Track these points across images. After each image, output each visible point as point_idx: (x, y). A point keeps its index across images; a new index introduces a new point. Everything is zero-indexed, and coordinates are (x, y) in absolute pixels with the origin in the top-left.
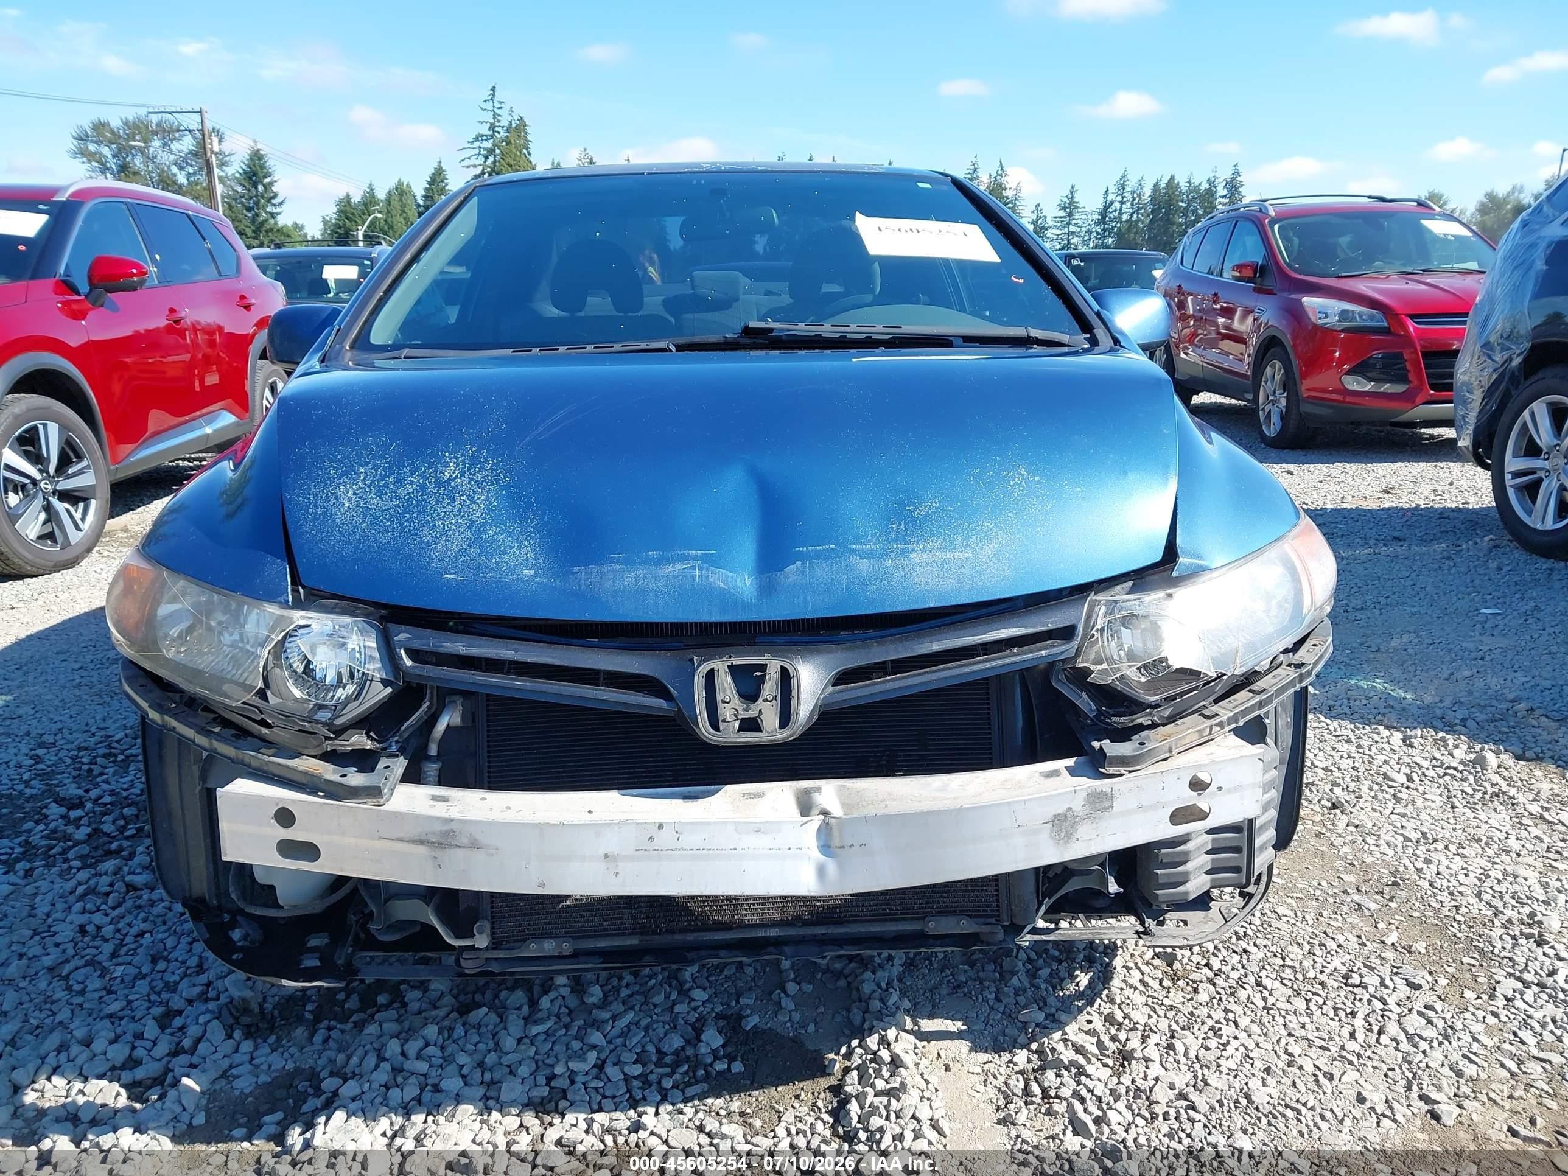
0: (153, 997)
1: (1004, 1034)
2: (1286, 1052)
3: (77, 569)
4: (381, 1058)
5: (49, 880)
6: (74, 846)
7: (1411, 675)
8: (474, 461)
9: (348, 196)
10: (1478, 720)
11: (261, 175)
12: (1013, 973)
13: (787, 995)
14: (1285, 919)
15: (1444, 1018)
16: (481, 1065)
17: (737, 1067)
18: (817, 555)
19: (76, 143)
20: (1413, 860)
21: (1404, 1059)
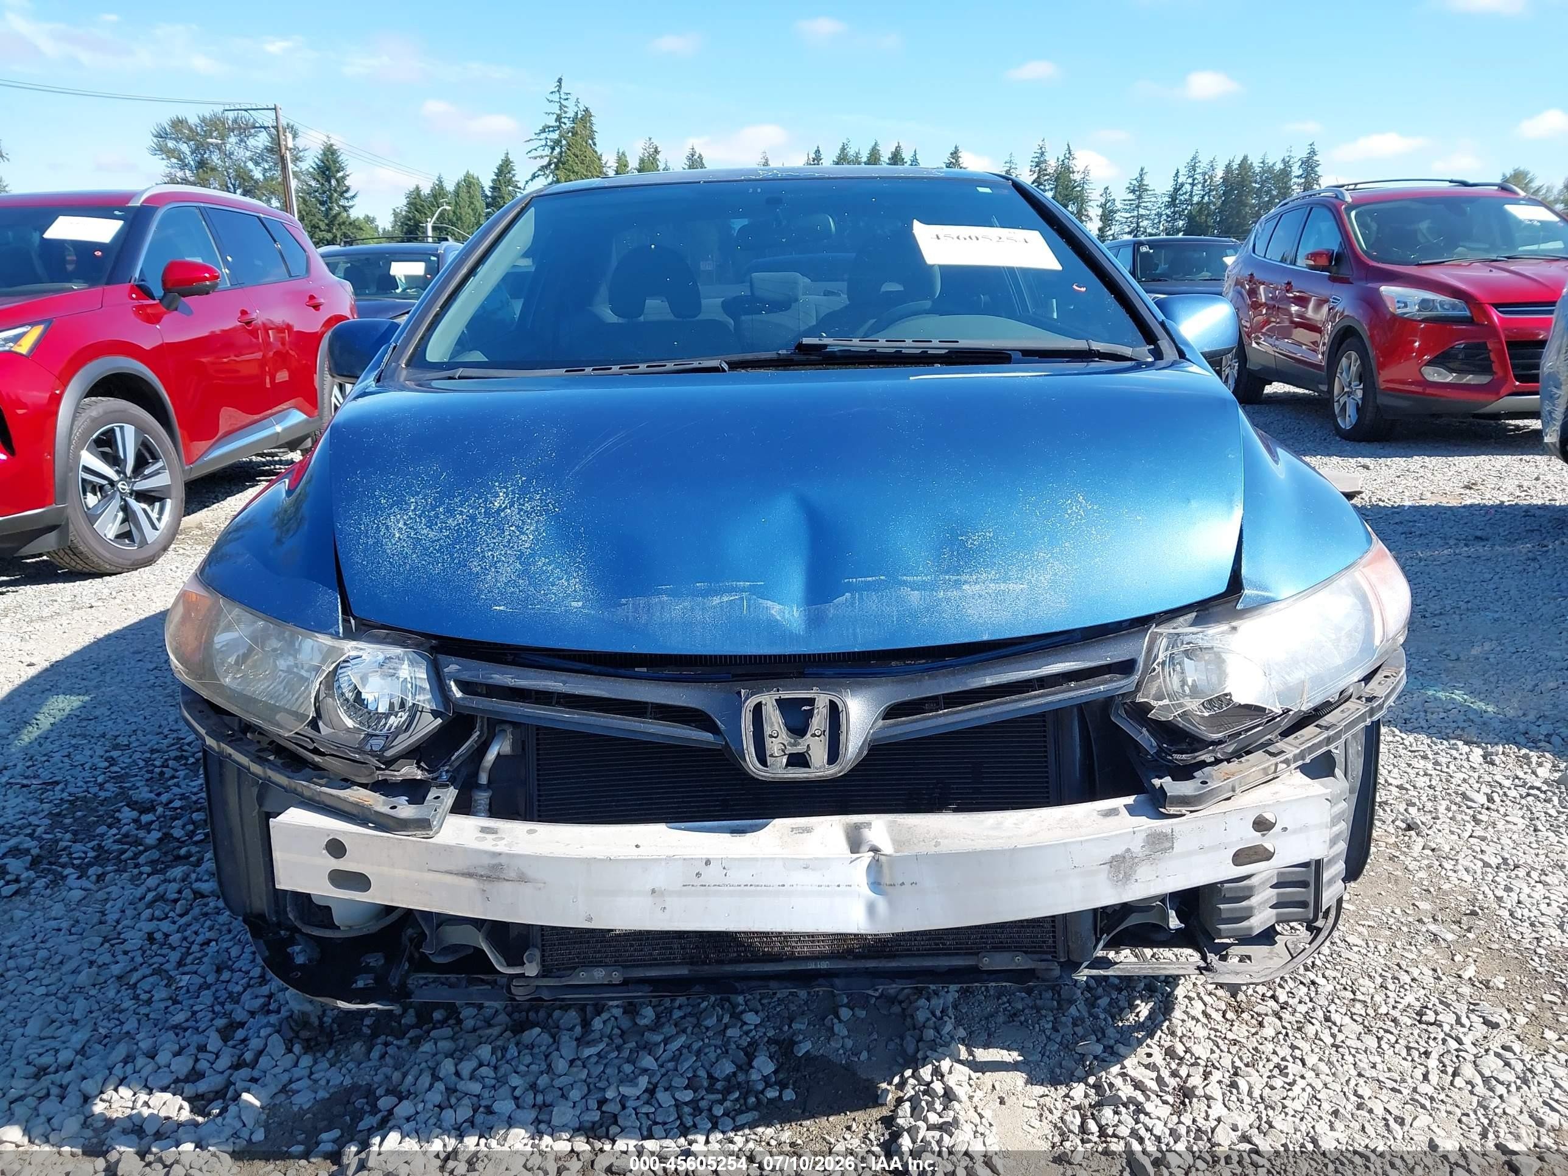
0: (217, 1008)
1: (1061, 1066)
2: (1356, 1093)
3: (154, 567)
4: (435, 1078)
5: (120, 884)
6: (145, 851)
7: (1493, 686)
8: (524, 491)
9: (417, 188)
10: (1563, 735)
11: (334, 169)
12: (1071, 1002)
13: (840, 1021)
14: (1355, 949)
15: (1522, 1061)
16: (533, 1087)
17: (789, 1095)
18: (868, 587)
19: (155, 140)
20: (1492, 887)
21: (1479, 1104)
